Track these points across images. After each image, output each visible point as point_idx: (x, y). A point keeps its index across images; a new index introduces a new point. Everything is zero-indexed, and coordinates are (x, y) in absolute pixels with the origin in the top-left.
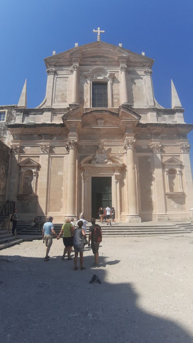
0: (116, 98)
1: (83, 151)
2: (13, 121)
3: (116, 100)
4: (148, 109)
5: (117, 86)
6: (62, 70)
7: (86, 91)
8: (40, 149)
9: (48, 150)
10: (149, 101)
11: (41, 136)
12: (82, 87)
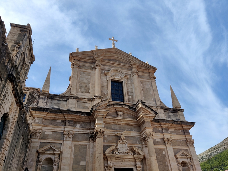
0: (131, 95)
2: (35, 104)
3: (131, 97)
4: (156, 107)
5: (130, 86)
6: (86, 66)
7: (106, 86)
8: (63, 135)
9: (71, 137)
10: (156, 100)
11: (64, 122)
12: (103, 82)
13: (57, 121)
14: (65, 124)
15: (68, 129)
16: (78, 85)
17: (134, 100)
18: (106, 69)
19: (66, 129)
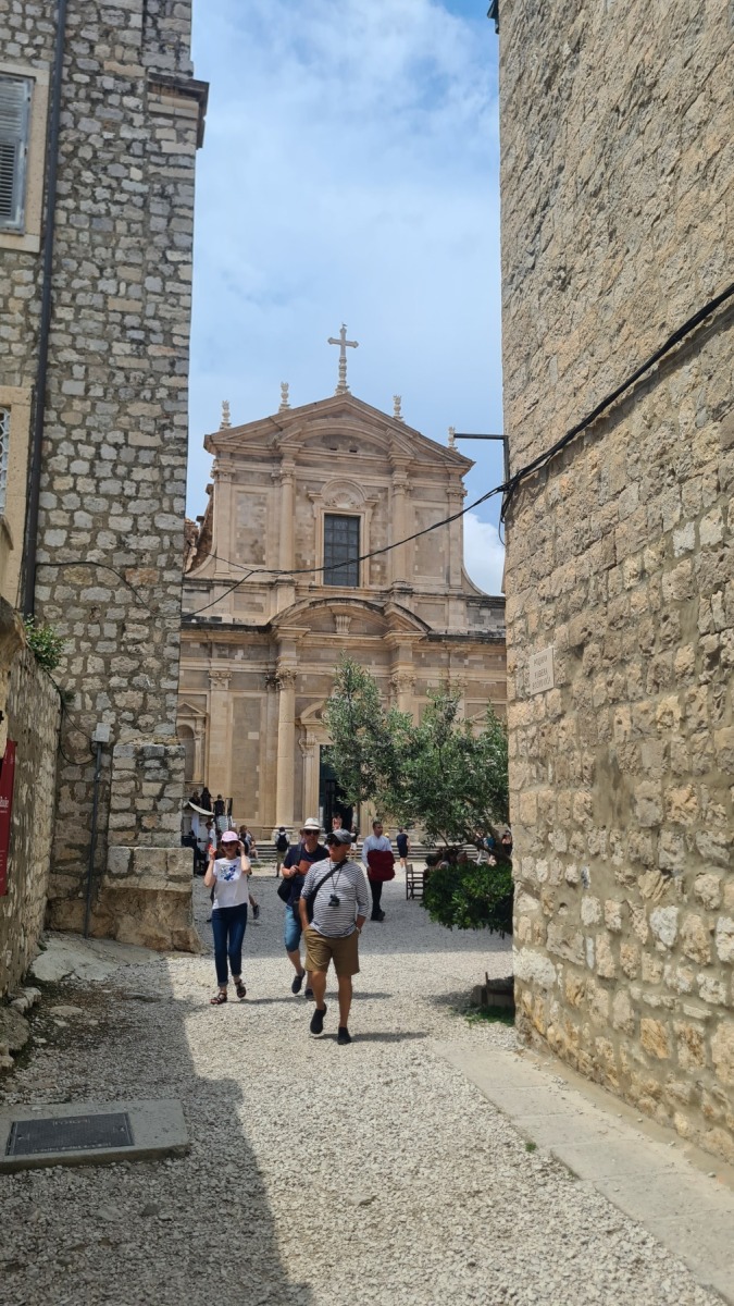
0: (378, 562)
1: (302, 688)
3: (378, 568)
4: (446, 595)
5: (381, 529)
6: (252, 472)
7: (309, 538)
8: (207, 678)
9: (226, 682)
10: (451, 572)
11: (208, 647)
12: (301, 525)
13: (192, 645)
14: (211, 652)
15: (217, 665)
16: (233, 542)
17: (385, 578)
18: (312, 478)
19: (213, 664)
